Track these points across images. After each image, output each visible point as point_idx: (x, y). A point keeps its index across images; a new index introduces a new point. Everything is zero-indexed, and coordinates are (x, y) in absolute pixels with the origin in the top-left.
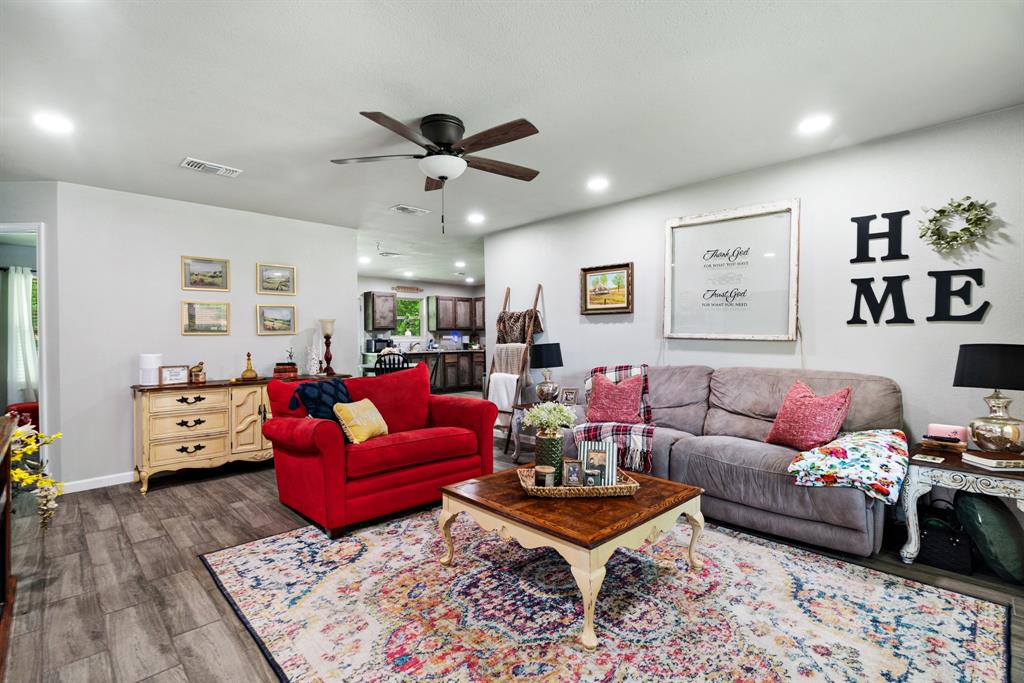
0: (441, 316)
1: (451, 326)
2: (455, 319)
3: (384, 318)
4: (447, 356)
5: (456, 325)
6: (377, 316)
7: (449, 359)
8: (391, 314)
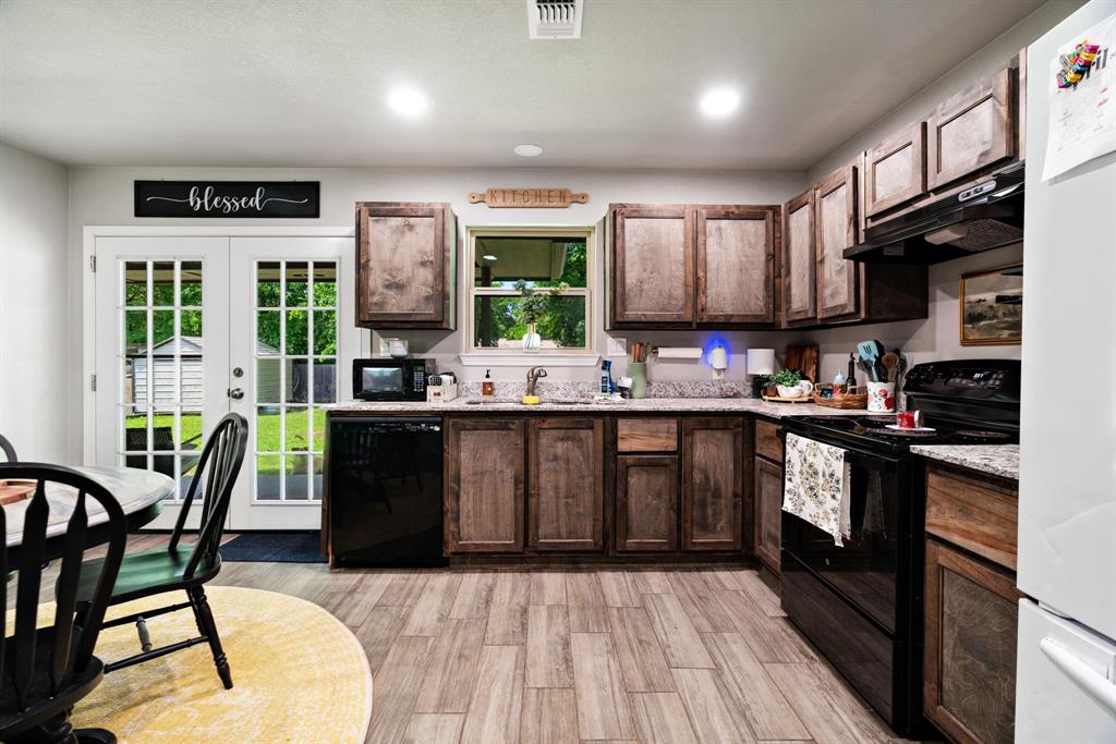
0: (631, 277)
1: (677, 309)
2: (696, 286)
3: (398, 286)
4: (624, 427)
5: (698, 309)
6: (376, 280)
7: (633, 440)
8: (427, 275)
